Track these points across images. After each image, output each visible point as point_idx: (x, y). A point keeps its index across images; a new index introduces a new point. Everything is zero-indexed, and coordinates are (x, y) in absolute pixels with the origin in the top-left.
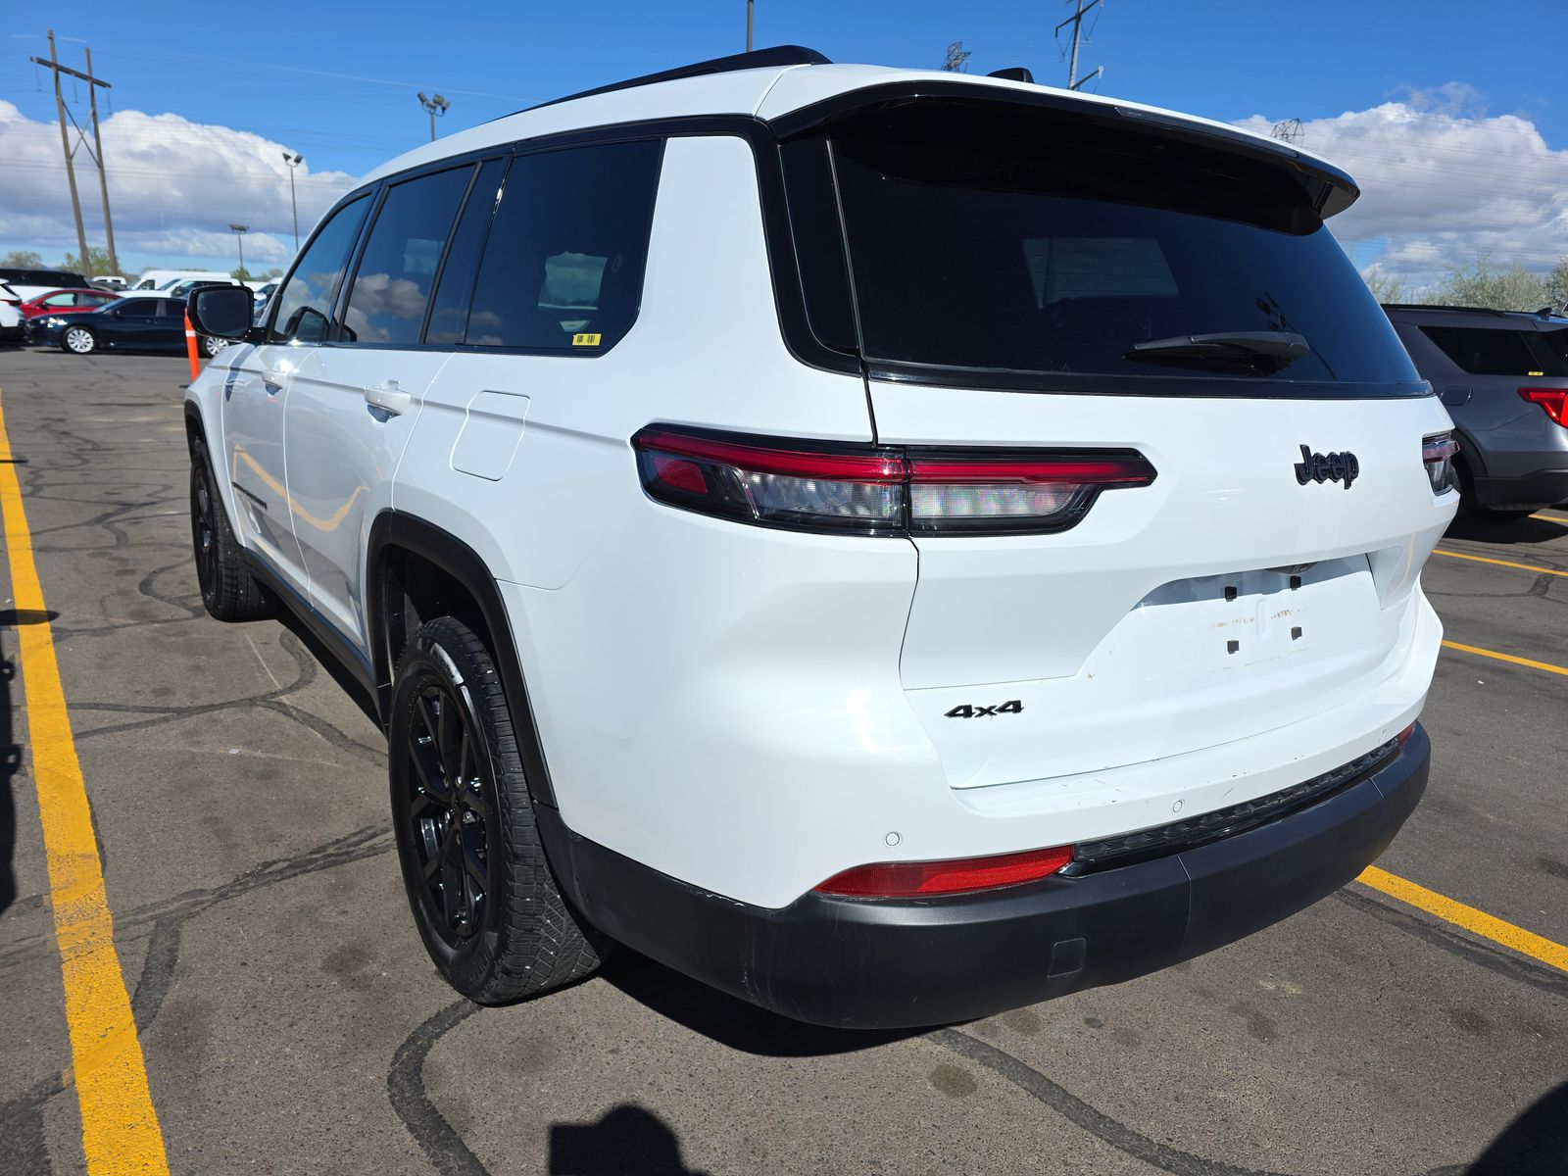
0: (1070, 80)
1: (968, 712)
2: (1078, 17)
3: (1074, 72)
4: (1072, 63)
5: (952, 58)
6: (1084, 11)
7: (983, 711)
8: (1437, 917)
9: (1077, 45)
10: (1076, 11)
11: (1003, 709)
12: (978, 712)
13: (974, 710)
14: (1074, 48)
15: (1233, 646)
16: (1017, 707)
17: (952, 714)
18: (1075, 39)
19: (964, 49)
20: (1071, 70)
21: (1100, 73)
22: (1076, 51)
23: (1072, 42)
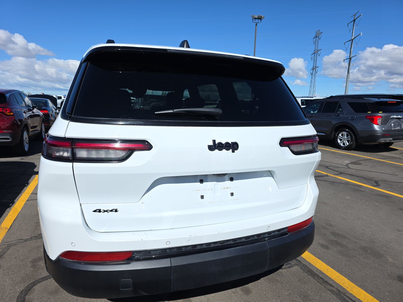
0: (352, 37)
1: (100, 211)
2: (354, 20)
3: (353, 35)
4: (353, 33)
5: (317, 34)
6: (356, 19)
7: (105, 211)
8: (346, 290)
9: (354, 28)
10: (354, 19)
11: (111, 211)
12: (103, 211)
13: (102, 210)
14: (353, 29)
15: (202, 197)
16: (116, 211)
17: (95, 211)
18: (354, 26)
19: (321, 32)
20: (352, 34)
21: (361, 35)
22: (354, 29)
23: (353, 27)
